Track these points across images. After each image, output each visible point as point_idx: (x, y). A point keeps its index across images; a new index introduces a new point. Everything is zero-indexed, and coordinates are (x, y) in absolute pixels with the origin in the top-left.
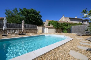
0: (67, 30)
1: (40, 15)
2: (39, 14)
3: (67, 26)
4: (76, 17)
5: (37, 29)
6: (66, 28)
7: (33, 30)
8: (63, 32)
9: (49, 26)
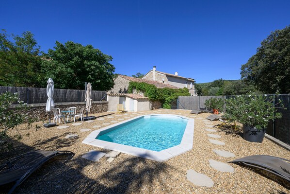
0: (170, 103)
1: (112, 66)
2: (110, 62)
3: (169, 94)
4: (176, 74)
5: (108, 103)
6: (168, 98)
7: (99, 104)
8: (162, 107)
9: (132, 92)
